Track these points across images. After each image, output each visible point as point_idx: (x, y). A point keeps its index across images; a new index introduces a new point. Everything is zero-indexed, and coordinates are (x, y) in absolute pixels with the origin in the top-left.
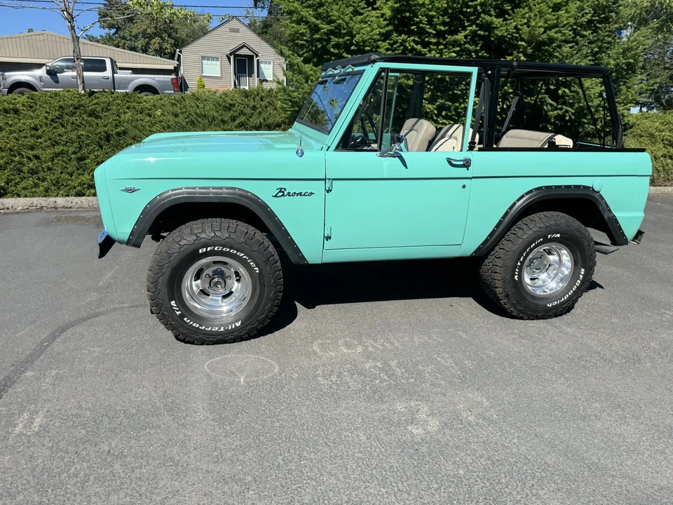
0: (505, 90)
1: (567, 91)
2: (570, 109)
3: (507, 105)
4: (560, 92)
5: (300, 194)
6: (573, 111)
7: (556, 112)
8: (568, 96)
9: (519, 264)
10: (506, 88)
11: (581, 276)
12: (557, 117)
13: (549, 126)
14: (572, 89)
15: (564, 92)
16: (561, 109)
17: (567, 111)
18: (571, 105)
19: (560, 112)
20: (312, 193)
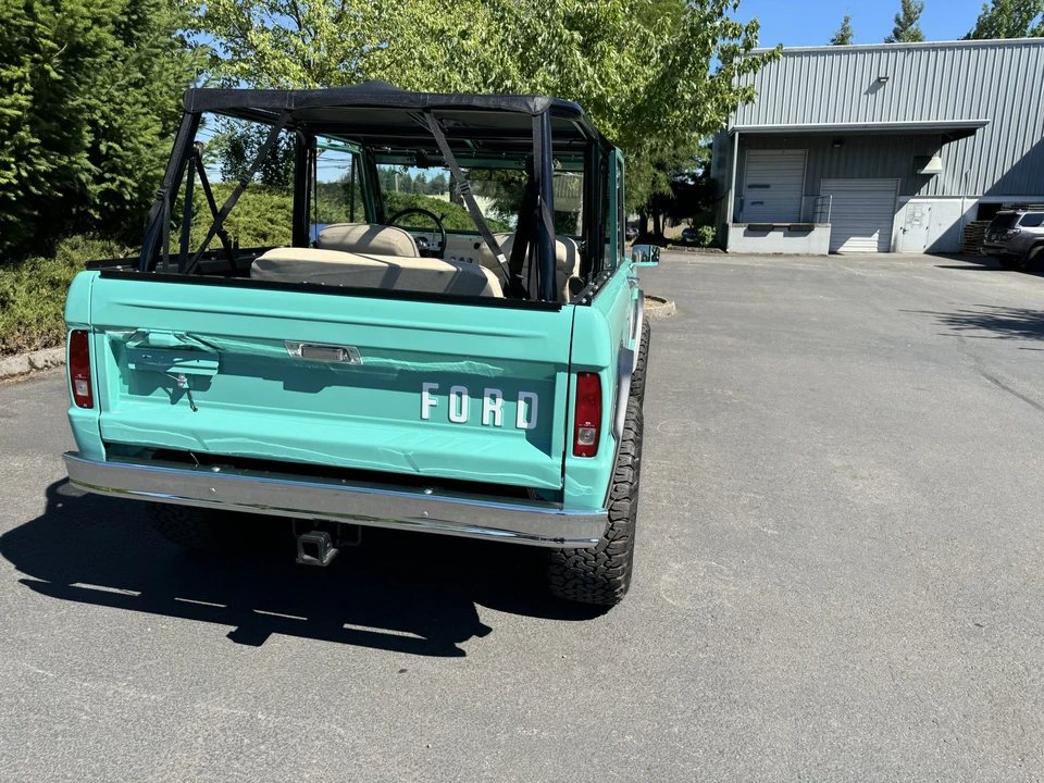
0: (22, 139)
1: (116, 146)
2: (129, 181)
3: (26, 170)
4: (103, 148)
6: (135, 184)
7: (104, 185)
8: (119, 157)
10: (22, 134)
12: (105, 194)
13: (92, 211)
14: (126, 144)
15: (110, 148)
16: (112, 180)
17: (123, 184)
18: (130, 174)
19: (113, 187)
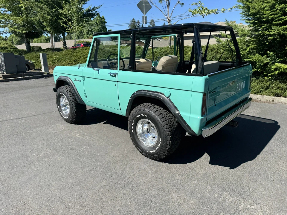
5: (79, 81)
9: (132, 125)
11: (160, 142)
20: (81, 81)
